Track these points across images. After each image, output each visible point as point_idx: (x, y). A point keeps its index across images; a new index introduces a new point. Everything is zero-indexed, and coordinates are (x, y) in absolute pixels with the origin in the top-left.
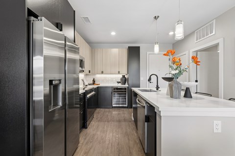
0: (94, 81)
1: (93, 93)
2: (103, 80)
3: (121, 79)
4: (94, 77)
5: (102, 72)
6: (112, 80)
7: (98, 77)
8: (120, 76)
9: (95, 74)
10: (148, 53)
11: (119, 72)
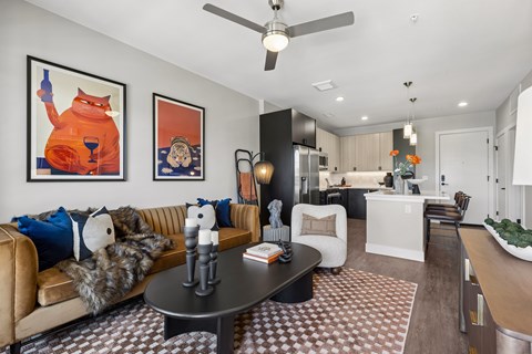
0: (343, 182)
1: (338, 194)
2: (357, 181)
3: (385, 179)
4: (344, 175)
5: (355, 169)
6: (371, 181)
7: (350, 175)
8: (384, 174)
9: (344, 172)
10: (437, 133)
11: (380, 169)
